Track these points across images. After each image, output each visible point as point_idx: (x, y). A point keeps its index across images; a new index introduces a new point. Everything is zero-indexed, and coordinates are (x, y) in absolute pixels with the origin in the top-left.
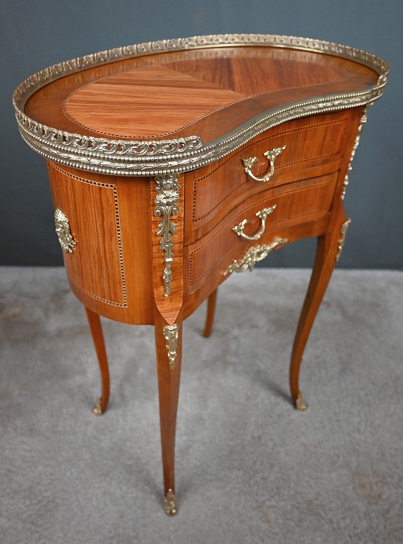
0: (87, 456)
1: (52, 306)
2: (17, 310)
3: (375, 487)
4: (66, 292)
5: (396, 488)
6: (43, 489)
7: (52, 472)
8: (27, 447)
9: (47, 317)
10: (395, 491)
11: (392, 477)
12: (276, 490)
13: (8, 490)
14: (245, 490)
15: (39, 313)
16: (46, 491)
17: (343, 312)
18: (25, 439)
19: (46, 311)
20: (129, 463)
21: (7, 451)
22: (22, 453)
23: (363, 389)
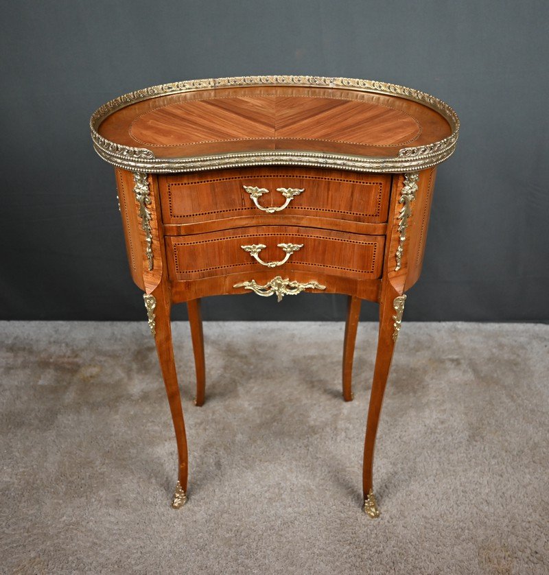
0: (181, 528)
1: (135, 366)
2: (95, 370)
3: (503, 562)
4: (150, 349)
5: (527, 563)
6: (133, 562)
7: (142, 545)
8: (113, 519)
9: (130, 378)
10: (526, 566)
11: (523, 552)
12: (392, 564)
13: (95, 564)
14: (357, 564)
15: (120, 373)
16: (136, 564)
17: (475, 371)
18: (110, 511)
19: (129, 371)
20: (227, 536)
21: (91, 523)
22: (107, 525)
23: (494, 457)
